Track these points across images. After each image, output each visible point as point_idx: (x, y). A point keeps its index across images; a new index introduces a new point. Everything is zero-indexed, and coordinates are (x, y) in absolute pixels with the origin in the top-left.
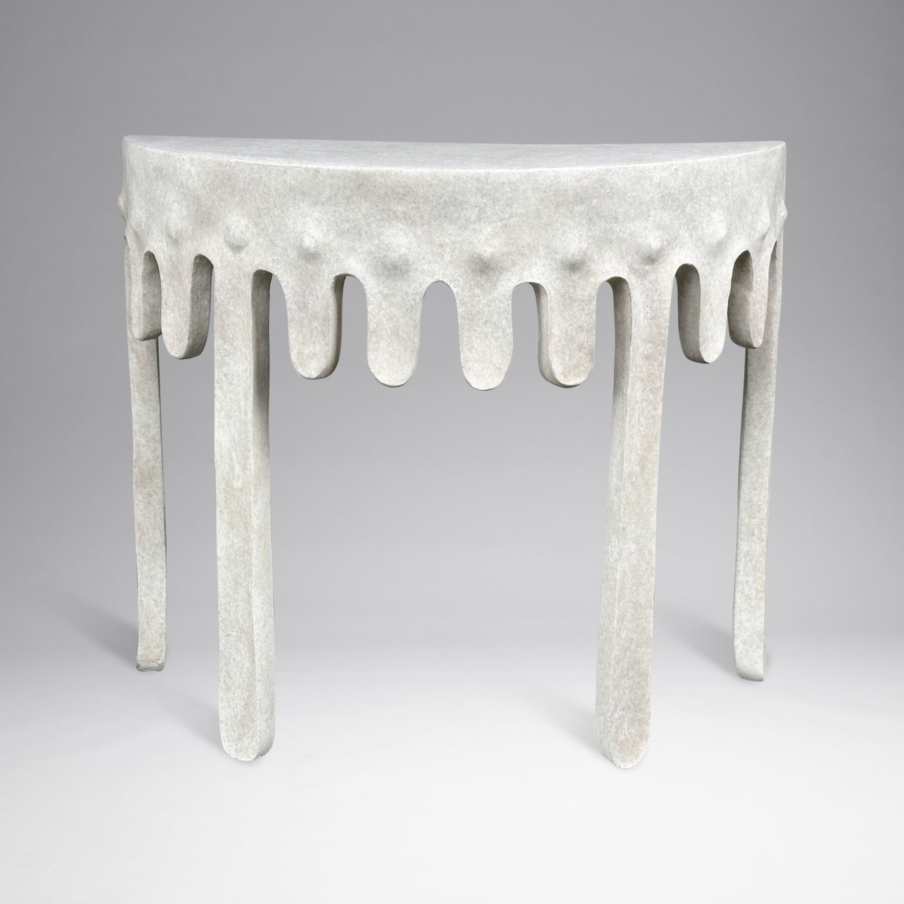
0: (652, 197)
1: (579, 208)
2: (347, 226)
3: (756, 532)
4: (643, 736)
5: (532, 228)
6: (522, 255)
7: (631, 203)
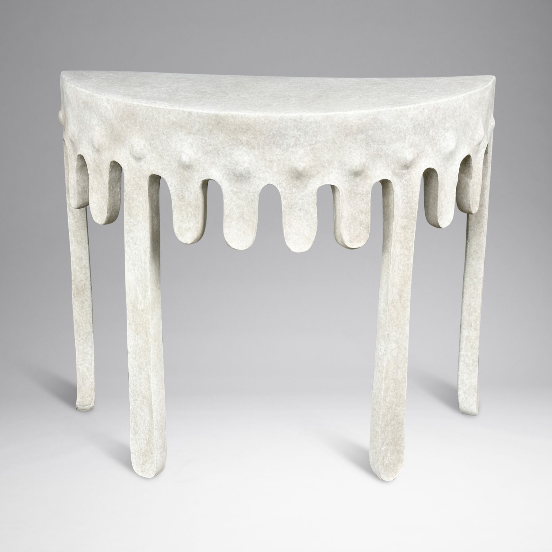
0: (408, 127)
1: (360, 137)
2: (210, 148)
3: (473, 325)
4: (400, 460)
5: (330, 150)
6: (323, 167)
7: (394, 132)
